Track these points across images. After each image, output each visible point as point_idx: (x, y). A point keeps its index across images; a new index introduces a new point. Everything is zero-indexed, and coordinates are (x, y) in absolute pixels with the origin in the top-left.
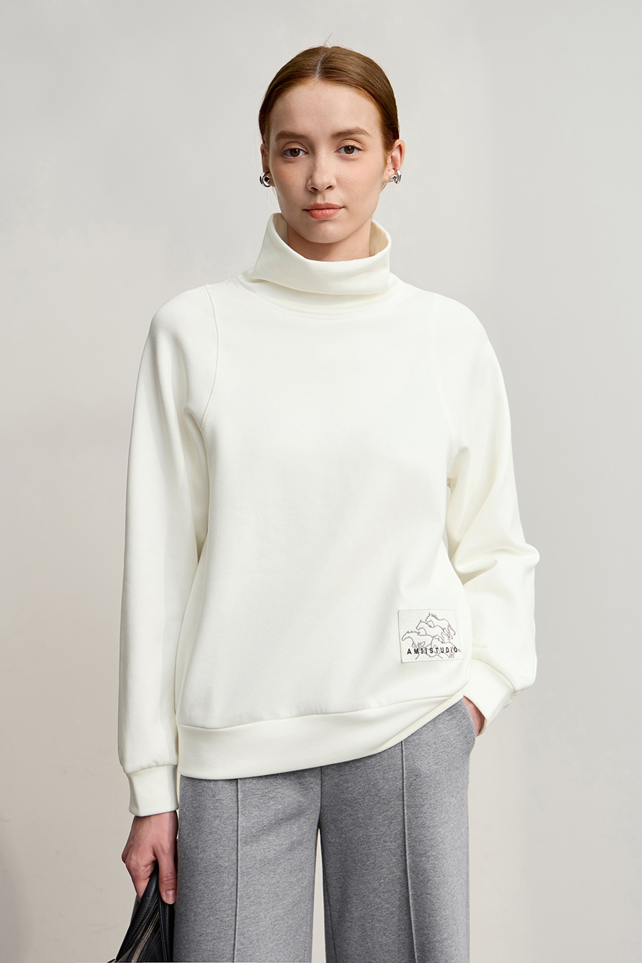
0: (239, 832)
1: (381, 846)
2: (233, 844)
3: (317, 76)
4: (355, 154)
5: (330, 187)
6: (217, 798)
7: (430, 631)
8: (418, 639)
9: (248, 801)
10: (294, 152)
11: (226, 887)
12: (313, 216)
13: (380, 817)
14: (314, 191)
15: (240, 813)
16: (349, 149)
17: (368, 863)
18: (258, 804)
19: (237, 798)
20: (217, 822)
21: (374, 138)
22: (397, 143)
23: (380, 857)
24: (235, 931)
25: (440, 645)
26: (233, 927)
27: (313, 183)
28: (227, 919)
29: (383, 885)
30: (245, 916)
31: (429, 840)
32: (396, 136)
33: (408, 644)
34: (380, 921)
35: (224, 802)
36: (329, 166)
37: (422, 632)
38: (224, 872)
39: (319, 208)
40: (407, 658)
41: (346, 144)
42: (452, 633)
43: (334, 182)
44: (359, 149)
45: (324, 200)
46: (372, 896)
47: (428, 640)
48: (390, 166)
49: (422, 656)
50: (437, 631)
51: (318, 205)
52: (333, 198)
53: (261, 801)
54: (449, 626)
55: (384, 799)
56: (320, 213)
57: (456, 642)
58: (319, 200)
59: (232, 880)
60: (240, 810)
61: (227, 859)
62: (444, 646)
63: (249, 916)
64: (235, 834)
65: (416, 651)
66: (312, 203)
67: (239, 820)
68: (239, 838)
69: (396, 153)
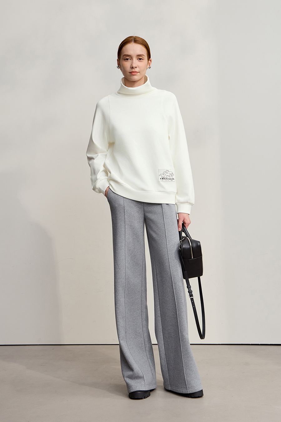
3: (133, 42)
4: (142, 60)
5: (136, 67)
7: (166, 174)
8: (163, 176)
10: (127, 59)
14: (132, 68)
16: (140, 59)
21: (146, 57)
22: (150, 59)
25: (169, 178)
27: (132, 66)
32: (150, 58)
33: (160, 177)
36: (136, 62)
37: (164, 174)
40: (160, 180)
41: (140, 58)
42: (173, 175)
43: (137, 66)
44: (143, 59)
45: (135, 70)
47: (166, 176)
48: (148, 65)
49: (164, 180)
50: (169, 174)
52: (137, 70)
54: (172, 173)
56: (133, 73)
57: (174, 177)
58: (133, 70)
62: (170, 178)
65: (162, 179)
66: (132, 71)
69: (150, 62)
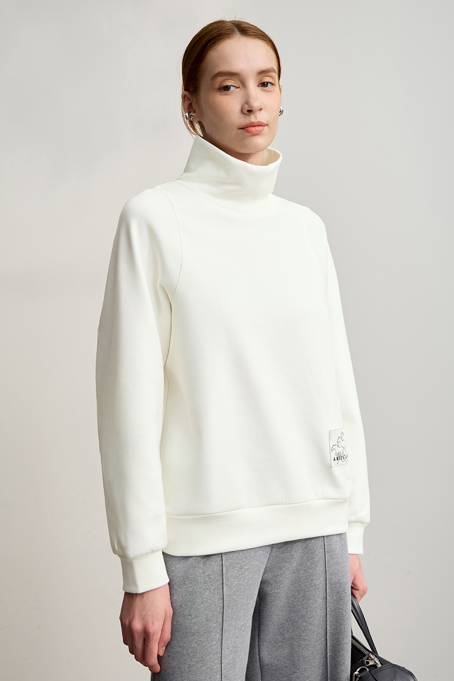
0: (225, 599)
1: (309, 584)
2: (219, 610)
4: (270, 87)
5: (260, 109)
6: (206, 574)
7: (342, 444)
8: (338, 450)
9: (230, 573)
10: (227, 88)
11: (214, 643)
12: (248, 132)
13: (309, 563)
14: (249, 111)
15: (224, 584)
16: (265, 84)
17: (299, 597)
18: (238, 575)
19: (222, 572)
20: (207, 593)
23: (308, 591)
24: (222, 675)
26: (220, 673)
27: (248, 106)
28: (216, 667)
29: (309, 612)
30: (227, 663)
31: (341, 572)
33: (334, 454)
34: (305, 640)
35: (211, 577)
37: (339, 444)
38: (212, 631)
39: (253, 125)
40: (333, 463)
41: (264, 80)
43: (262, 107)
44: (272, 84)
45: (256, 119)
46: (300, 621)
47: (342, 450)
51: (252, 123)
52: (261, 117)
53: (240, 572)
55: (311, 550)
56: (253, 129)
58: (253, 119)
59: (218, 636)
60: (224, 582)
61: (215, 621)
63: (229, 663)
64: (221, 601)
65: (337, 459)
66: (248, 122)
67: (225, 589)
68: (224, 604)
